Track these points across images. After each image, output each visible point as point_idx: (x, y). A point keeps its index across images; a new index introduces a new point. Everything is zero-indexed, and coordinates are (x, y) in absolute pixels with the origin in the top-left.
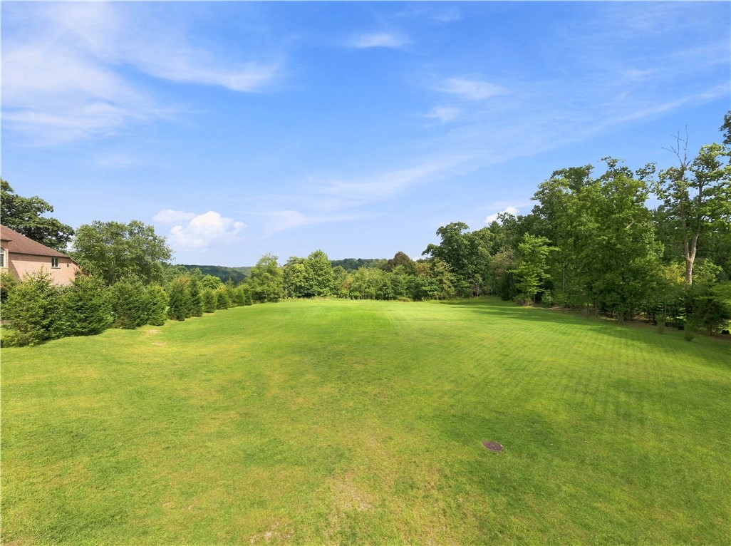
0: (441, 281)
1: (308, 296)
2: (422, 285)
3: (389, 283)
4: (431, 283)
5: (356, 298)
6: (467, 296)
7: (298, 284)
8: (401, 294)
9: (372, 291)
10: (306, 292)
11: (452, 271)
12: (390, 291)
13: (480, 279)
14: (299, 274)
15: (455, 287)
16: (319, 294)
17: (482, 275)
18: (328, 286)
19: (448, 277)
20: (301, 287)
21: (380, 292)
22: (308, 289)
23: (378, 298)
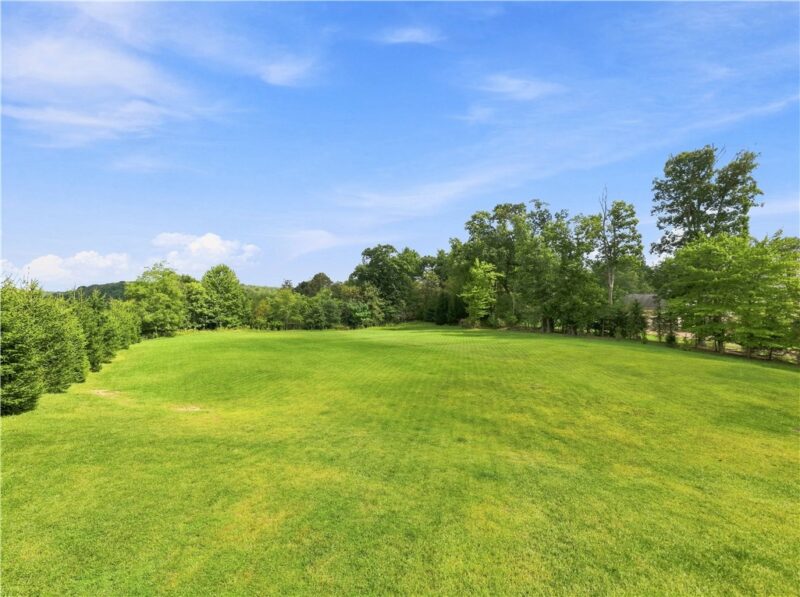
0: (371, 307)
1: (212, 326)
2: (355, 311)
3: (321, 309)
4: (364, 309)
5: (279, 328)
6: (397, 322)
7: (199, 310)
8: (335, 321)
9: (299, 318)
10: (208, 321)
11: (381, 296)
12: (323, 318)
13: (405, 304)
14: (198, 296)
15: (384, 312)
16: (225, 324)
17: (406, 301)
18: (237, 314)
19: (378, 302)
20: (201, 314)
21: (309, 320)
22: (210, 318)
23: (307, 327)
